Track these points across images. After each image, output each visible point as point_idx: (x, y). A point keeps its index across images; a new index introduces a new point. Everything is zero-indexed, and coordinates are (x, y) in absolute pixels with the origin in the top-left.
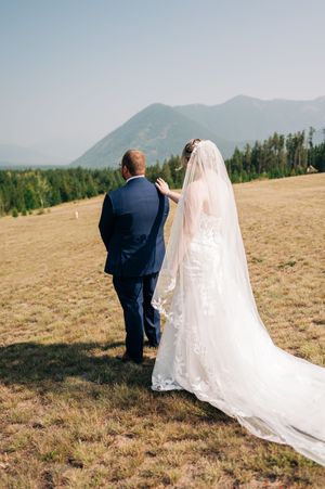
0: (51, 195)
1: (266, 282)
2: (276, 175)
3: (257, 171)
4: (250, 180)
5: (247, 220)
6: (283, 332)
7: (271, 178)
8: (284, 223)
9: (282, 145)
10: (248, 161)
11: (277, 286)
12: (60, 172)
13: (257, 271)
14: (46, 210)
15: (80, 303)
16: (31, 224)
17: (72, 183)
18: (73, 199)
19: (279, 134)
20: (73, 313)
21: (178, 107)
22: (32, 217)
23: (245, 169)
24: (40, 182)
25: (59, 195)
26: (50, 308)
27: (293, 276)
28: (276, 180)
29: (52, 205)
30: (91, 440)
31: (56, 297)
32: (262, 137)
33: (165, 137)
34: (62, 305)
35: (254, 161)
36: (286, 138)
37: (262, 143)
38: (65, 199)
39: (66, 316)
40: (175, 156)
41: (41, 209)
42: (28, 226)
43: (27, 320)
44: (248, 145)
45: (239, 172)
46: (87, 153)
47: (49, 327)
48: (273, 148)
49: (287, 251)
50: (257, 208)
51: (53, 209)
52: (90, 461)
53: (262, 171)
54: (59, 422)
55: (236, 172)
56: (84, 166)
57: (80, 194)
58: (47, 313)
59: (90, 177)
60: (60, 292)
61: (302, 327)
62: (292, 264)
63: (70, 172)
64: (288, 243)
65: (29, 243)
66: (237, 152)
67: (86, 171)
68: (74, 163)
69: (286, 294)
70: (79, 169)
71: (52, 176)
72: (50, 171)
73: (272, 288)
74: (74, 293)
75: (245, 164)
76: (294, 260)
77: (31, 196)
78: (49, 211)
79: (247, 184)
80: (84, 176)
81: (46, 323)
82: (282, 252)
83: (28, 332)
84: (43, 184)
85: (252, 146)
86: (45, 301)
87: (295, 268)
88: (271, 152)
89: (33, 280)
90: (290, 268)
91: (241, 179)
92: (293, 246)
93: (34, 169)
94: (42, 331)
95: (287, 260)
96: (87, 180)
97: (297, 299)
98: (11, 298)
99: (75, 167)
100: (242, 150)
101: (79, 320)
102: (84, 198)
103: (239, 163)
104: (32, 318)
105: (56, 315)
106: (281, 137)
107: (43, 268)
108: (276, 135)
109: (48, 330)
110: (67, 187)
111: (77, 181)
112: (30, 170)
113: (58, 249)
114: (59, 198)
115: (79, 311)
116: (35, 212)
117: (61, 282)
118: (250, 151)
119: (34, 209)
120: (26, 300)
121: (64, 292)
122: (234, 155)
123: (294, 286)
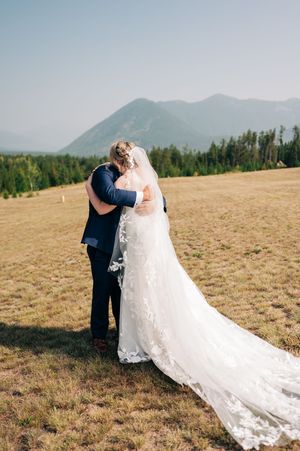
0: (40, 179)
1: (232, 268)
2: (248, 169)
3: (231, 164)
4: (224, 172)
5: (219, 210)
6: (244, 314)
7: (244, 171)
8: (253, 214)
9: (254, 140)
10: (223, 154)
11: (242, 271)
12: (50, 158)
13: (224, 258)
14: (35, 193)
16: (21, 206)
17: (60, 169)
18: (61, 184)
19: (253, 131)
20: (55, 290)
21: (160, 102)
22: (21, 199)
23: (220, 162)
24: (30, 168)
25: (48, 179)
26: (34, 285)
27: (257, 263)
28: (248, 173)
29: (41, 188)
30: (65, 407)
31: (41, 275)
32: (236, 133)
33: (148, 129)
34: (45, 283)
35: (229, 155)
36: (258, 135)
37: (237, 139)
38: (53, 183)
39: (48, 293)
40: (156, 148)
41: (30, 192)
42: (18, 208)
43: (12, 296)
45: (215, 164)
46: (75, 142)
47: (32, 302)
48: (246, 144)
49: (254, 240)
50: (229, 199)
51: (42, 192)
52: (63, 427)
53: (236, 165)
54: (37, 391)
55: (212, 164)
56: (73, 154)
57: (67, 180)
58: (31, 289)
59: (78, 165)
60: (44, 270)
61: (262, 310)
62: (257, 252)
63: (59, 159)
64: (254, 232)
65: (17, 223)
66: (213, 146)
67: (73, 158)
68: (62, 150)
69: (250, 279)
70: (67, 156)
71: (42, 162)
72: (40, 157)
73: (238, 273)
74: (57, 272)
75: (221, 158)
76: (259, 248)
77: (22, 179)
78: (38, 194)
79: (221, 176)
80: (72, 163)
81: (30, 300)
82: (249, 240)
83: (12, 307)
84: (33, 169)
85: (228, 141)
86: (30, 279)
87: (259, 256)
88: (245, 148)
89: (20, 258)
90: (255, 255)
91: (216, 171)
92: (259, 235)
93: (25, 155)
94: (26, 306)
95: (253, 248)
96: (74, 167)
97: (259, 284)
99: (64, 154)
100: (218, 144)
101: (60, 297)
102: (71, 183)
103: (215, 156)
104: (17, 294)
105: (39, 292)
106: (254, 134)
107: (29, 247)
108: (249, 132)
109: (31, 306)
110: (55, 172)
111: (64, 167)
112: (22, 156)
113: (45, 230)
114: (48, 183)
115: (61, 289)
116: (25, 194)
117: (45, 261)
118: (226, 145)
119: (24, 192)
120: (12, 277)
121: (48, 271)
122: (211, 149)
123: (257, 272)
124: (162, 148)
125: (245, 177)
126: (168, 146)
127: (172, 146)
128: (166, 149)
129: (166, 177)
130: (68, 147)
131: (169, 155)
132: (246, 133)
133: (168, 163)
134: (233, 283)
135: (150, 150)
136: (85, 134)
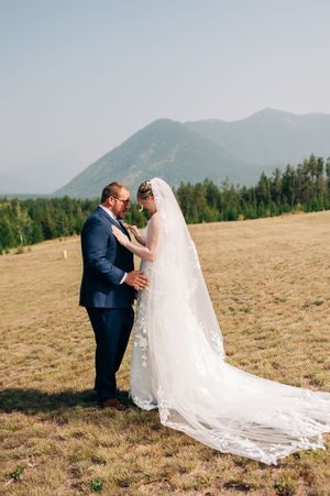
0: (31, 231)
1: (288, 320)
2: (315, 208)
3: (289, 202)
4: (280, 213)
5: (272, 260)
6: (300, 363)
7: (307, 211)
8: (316, 263)
9: (320, 169)
10: (278, 189)
11: (299, 323)
12: (42, 202)
13: (279, 311)
14: (26, 248)
15: (83, 342)
16: (9, 264)
17: (57, 216)
18: (59, 236)
19: (317, 156)
20: (78, 350)
21: (189, 123)
22: (10, 256)
23: (274, 199)
24: (19, 214)
25: (41, 230)
26: (52, 346)
27: (318, 315)
28: (313, 214)
29: (33, 243)
30: (111, 445)
31: (56, 337)
32: (295, 160)
33: (173, 159)
34: (63, 343)
35: (286, 190)
36: (325, 161)
37: (295, 168)
38: (48, 235)
39: (70, 354)
40: (186, 184)
41: (20, 247)
42: (7, 267)
43: (28, 358)
44: (277, 171)
45: (266, 203)
46: (75, 179)
47: (53, 363)
48: (309, 174)
49: (315, 291)
50: (286, 246)
51: (34, 247)
52: (112, 459)
53: (296, 203)
54: (78, 435)
55: (262, 203)
56: (74, 195)
57: (66, 230)
58: (49, 351)
59: (80, 209)
60: (60, 331)
61: (320, 358)
62: (318, 304)
63: (55, 202)
64: (318, 284)
65: (11, 285)
66: (264, 178)
67: (74, 201)
68: (58, 192)
69: (308, 331)
70: (66, 199)
71: (34, 207)
72: (30, 201)
73: (294, 326)
74: (75, 333)
75: (274, 194)
76: (321, 299)
77: (7, 232)
78: (29, 250)
79: (277, 219)
80: (72, 207)
81: (50, 360)
82: (310, 291)
83: (32, 367)
84: (23, 216)
85: (283, 171)
86: (44, 340)
87: (320, 307)
88: (307, 179)
89: (26, 322)
90: (316, 308)
91: (268, 212)
92: (321, 285)
93: (9, 199)
94: (46, 367)
95: (314, 299)
96: (75, 212)
97: (319, 336)
98: (5, 338)
99: (61, 196)
100: (270, 176)
101: (85, 356)
102: (71, 234)
103: (266, 192)
104: (34, 355)
105: (59, 354)
106: (319, 160)
107: (33, 310)
108: (312, 158)
109: (52, 366)
110: (50, 221)
111: (63, 213)
112: (5, 200)
113: (48, 291)
114: (41, 235)
115: (84, 349)
116: (12, 251)
117: (58, 322)
118: (281, 177)
119: (11, 247)
120: (22, 340)
121: (65, 333)
122: (260, 183)
123: (317, 323)
124: (194, 183)
125: (309, 219)
126: (202, 181)
127: (206, 180)
128: (199, 185)
129: (201, 222)
130: (66, 187)
131: (203, 193)
132: (308, 159)
133: (201, 204)
134: (288, 335)
135: (177, 187)
136: (88, 169)
